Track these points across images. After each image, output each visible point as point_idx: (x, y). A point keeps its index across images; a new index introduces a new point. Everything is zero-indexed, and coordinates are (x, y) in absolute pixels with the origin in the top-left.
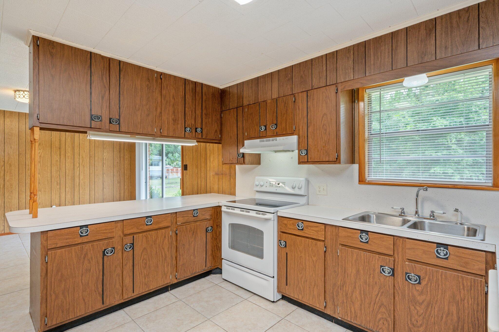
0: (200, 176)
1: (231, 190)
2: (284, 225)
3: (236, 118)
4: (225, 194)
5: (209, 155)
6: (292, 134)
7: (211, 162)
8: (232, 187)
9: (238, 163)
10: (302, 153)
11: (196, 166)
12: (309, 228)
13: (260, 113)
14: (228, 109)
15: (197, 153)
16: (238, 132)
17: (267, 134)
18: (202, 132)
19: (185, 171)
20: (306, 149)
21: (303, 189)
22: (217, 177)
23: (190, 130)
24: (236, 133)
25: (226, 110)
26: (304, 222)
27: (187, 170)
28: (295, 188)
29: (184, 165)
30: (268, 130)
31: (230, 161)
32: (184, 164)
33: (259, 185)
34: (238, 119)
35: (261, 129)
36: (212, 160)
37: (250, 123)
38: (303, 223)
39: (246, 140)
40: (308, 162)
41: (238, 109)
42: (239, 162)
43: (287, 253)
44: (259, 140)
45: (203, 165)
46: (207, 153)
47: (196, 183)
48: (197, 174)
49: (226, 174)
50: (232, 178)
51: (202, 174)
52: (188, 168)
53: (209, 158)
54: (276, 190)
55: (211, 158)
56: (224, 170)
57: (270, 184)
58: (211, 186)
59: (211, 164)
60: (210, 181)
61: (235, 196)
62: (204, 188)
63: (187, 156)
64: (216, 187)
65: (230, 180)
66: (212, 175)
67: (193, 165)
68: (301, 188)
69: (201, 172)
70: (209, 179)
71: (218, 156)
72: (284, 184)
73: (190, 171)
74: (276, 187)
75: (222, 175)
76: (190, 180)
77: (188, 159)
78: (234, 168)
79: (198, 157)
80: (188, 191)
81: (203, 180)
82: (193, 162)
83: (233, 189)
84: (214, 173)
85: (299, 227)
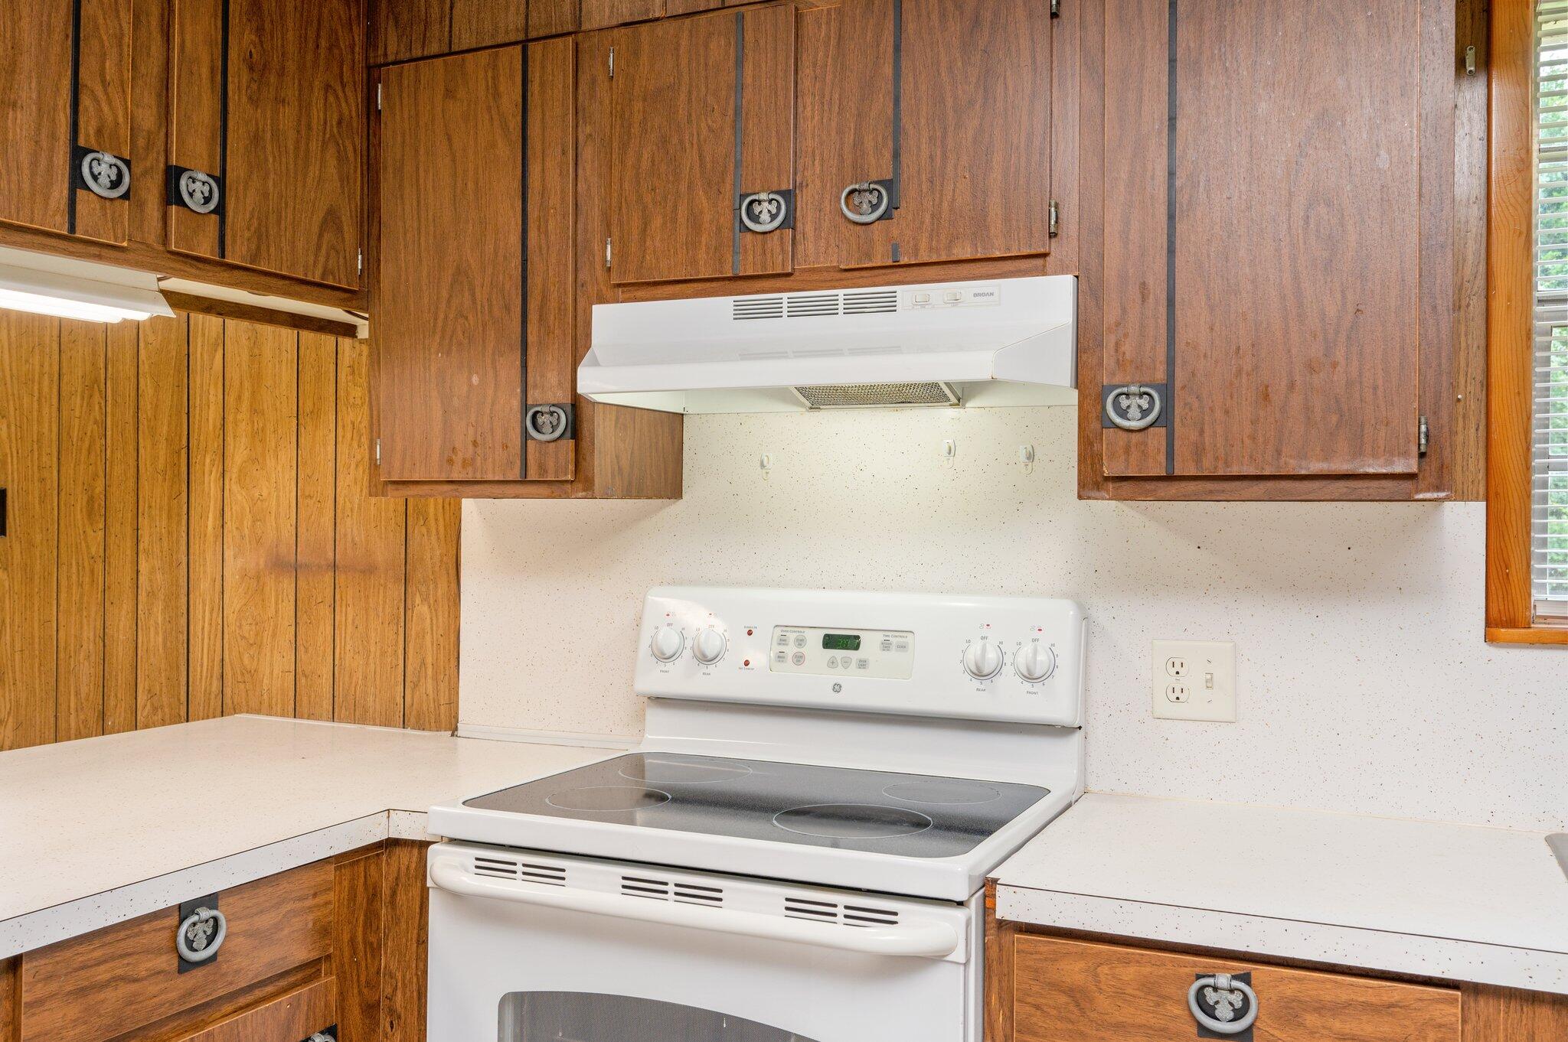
0: (127, 582)
1: (416, 685)
2: (1063, 999)
3: (515, 123)
4: (360, 715)
5: (213, 414)
6: (1034, 261)
7: (233, 473)
8: (423, 663)
9: (524, 481)
10: (1123, 413)
11: (91, 500)
12: (1311, 1019)
13: (739, 88)
14: (434, 48)
15: (97, 398)
16: (532, 234)
17: (800, 256)
18: (220, 210)
20: (1160, 375)
21: (1064, 681)
22: (288, 585)
23: (120, 175)
24: (515, 239)
25: (417, 52)
26: (1259, 972)
27: (3, 532)
28: (996, 673)
30: (807, 224)
31: (450, 461)
33: (687, 653)
34: (534, 130)
35: (755, 219)
36: (238, 453)
37: (645, 164)
38: (1246, 978)
39: (602, 300)
40: (1170, 478)
41: (536, 49)
42: (532, 475)
44: (725, 304)
45: (156, 492)
46: (196, 401)
47: (89, 634)
48: (101, 566)
49: (369, 570)
50: (425, 599)
51: (143, 566)
52: (17, 512)
53: (216, 444)
54: (837, 688)
55: (229, 439)
56: (355, 532)
57: (783, 641)
58: (226, 657)
59: (235, 488)
60: (220, 623)
61: (454, 731)
62: (163, 679)
63: (9, 427)
64: (271, 664)
65: (409, 613)
66: (244, 575)
67: (63, 494)
68: (1049, 674)
69: (141, 547)
70: (212, 601)
71: (302, 429)
72: (902, 647)
73: (31, 544)
74: (832, 663)
75: (328, 578)
76: (36, 614)
77: (14, 450)
78: (441, 522)
79: (109, 433)
80: (7, 694)
81: (158, 608)
82: (63, 470)
83: (430, 681)
84: (262, 562)
85: (1209, 1011)
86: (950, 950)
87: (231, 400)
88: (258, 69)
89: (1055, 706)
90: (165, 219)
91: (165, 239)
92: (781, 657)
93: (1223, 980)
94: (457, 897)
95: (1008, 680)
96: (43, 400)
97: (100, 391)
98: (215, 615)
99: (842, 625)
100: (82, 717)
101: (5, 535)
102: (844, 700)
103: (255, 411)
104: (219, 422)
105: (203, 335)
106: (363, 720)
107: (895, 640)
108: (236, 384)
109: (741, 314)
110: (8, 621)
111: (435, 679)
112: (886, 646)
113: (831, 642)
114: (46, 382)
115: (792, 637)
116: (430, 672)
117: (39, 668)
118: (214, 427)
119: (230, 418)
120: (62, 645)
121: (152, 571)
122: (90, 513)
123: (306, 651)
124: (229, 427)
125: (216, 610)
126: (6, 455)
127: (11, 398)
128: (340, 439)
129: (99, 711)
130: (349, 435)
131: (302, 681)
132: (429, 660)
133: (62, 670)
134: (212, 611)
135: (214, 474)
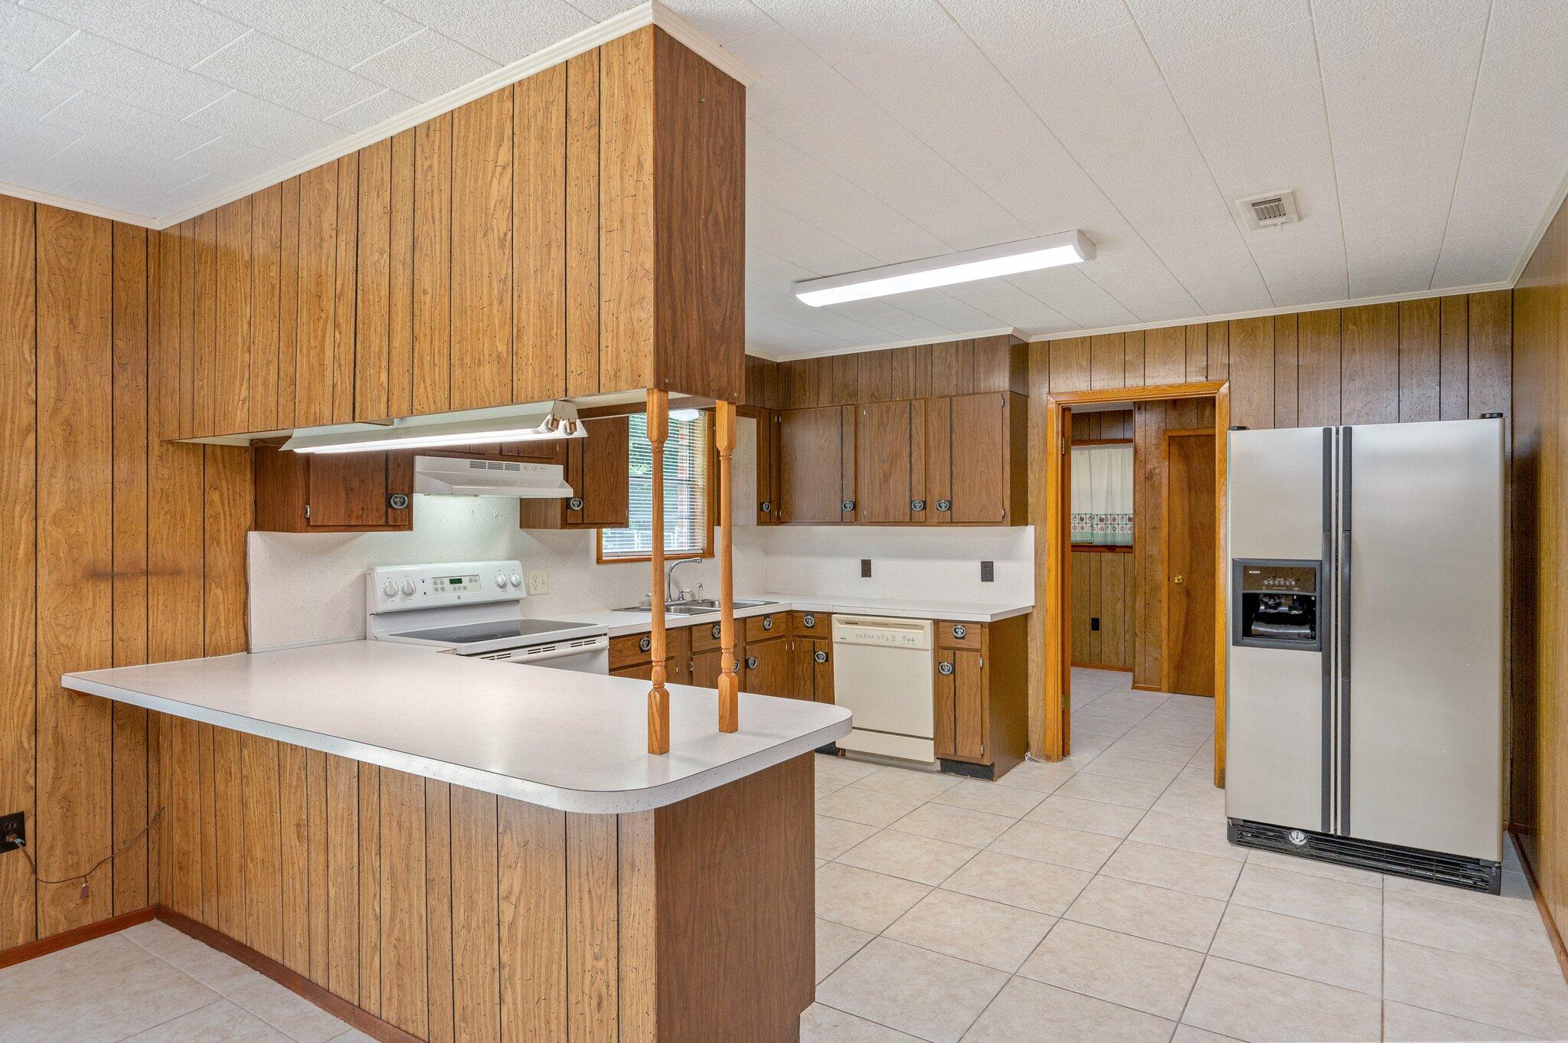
2: (618, 653)
4: (169, 655)
7: (47, 517)
9: (386, 525)
10: (574, 506)
21: (523, 585)
22: (104, 587)
28: (506, 585)
33: (400, 592)
36: (54, 503)
38: (648, 637)
40: (583, 523)
42: (391, 522)
44: (468, 461)
49: (177, 572)
50: (219, 585)
53: (29, 498)
54: (459, 598)
55: (41, 494)
56: (164, 552)
57: (435, 583)
58: (40, 640)
59: (50, 527)
60: (33, 617)
61: (250, 650)
64: (89, 638)
65: (207, 595)
66: (60, 584)
68: (519, 583)
70: (25, 604)
72: (476, 581)
74: (455, 589)
75: (145, 577)
78: (229, 544)
83: (223, 629)
84: (79, 575)
85: (643, 646)
86: (607, 646)
87: (44, 469)
92: (436, 589)
93: (645, 639)
95: (509, 587)
98: (27, 614)
99: (455, 575)
102: (463, 601)
103: (70, 477)
104: (31, 483)
105: (13, 422)
106: (173, 659)
107: (474, 578)
109: (472, 466)
111: (227, 627)
112: (471, 581)
113: (452, 582)
115: (438, 581)
116: (223, 624)
118: (26, 486)
119: (42, 482)
123: (122, 626)
124: (42, 486)
125: (28, 609)
128: (151, 498)
130: (158, 496)
131: (119, 645)
132: (222, 619)
134: (24, 610)
135: (25, 518)
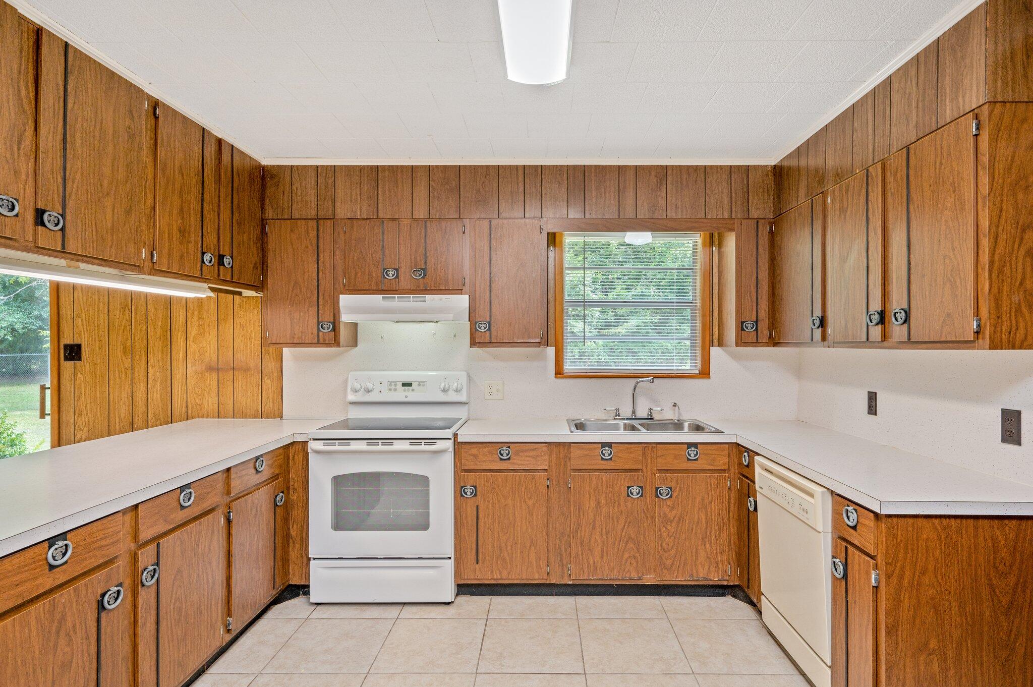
0: (143, 377)
1: (266, 405)
2: (472, 457)
3: (315, 242)
4: (244, 415)
5: (182, 319)
6: (459, 291)
7: (191, 338)
8: (268, 398)
9: (318, 343)
10: (480, 328)
11: (125, 348)
12: (521, 454)
13: (383, 241)
14: (286, 217)
15: (127, 311)
16: (321, 274)
17: (400, 285)
19: (68, 366)
20: (488, 320)
21: (464, 392)
22: (215, 375)
23: (211, 259)
24: (315, 274)
25: (280, 217)
26: (511, 446)
27: (80, 359)
28: (448, 390)
29: (66, 346)
30: (402, 278)
32: (67, 340)
33: (362, 390)
34: (321, 245)
35: (388, 275)
36: (193, 331)
37: (355, 258)
38: (509, 447)
39: (343, 294)
40: (490, 343)
41: (321, 222)
42: (321, 341)
43: (477, 506)
44: (380, 296)
45: (156, 345)
46: (174, 314)
47: (125, 395)
48: (130, 371)
49: (247, 369)
50: (269, 378)
51: (150, 370)
52: (87, 353)
53: (184, 328)
54: (406, 397)
55: (189, 327)
56: (242, 358)
57: (390, 385)
58: (189, 400)
59: (192, 343)
60: (186, 388)
61: (281, 417)
62: (160, 409)
63: (82, 321)
64: (208, 401)
65: (263, 383)
66: (196, 372)
67: (111, 346)
68: (461, 390)
69: (149, 364)
70: (182, 382)
71: (219, 324)
72: (424, 385)
73: (95, 364)
74: (405, 390)
75: (232, 371)
76: (98, 390)
77: (85, 329)
78: (274, 354)
79: (133, 324)
80: (83, 419)
81: (158, 386)
82: (111, 337)
83: (271, 403)
84: (204, 368)
85: (502, 455)
86: (449, 449)
87: (189, 314)
88: (239, 224)
89: (463, 398)
90: (219, 270)
91: (219, 275)
92: (390, 390)
93: (504, 448)
94: (318, 452)
95: (451, 392)
96: (100, 312)
97: (129, 309)
99: (407, 380)
100: (122, 425)
101: (81, 361)
102: (409, 399)
103: (199, 318)
104: (185, 322)
106: (246, 417)
107: (422, 383)
108: (192, 308)
109: (384, 300)
110: (83, 392)
111: (273, 402)
112: (419, 385)
113: (404, 385)
114: (101, 305)
115: (393, 384)
116: (271, 400)
117: (100, 409)
118: (182, 323)
119: (189, 321)
120: (111, 399)
121: (155, 372)
122: (125, 352)
123: (223, 396)
124: (189, 323)
125: (184, 384)
126: (81, 331)
127: (83, 311)
128: (235, 328)
129: (130, 422)
130: (239, 327)
131: (221, 406)
132: (271, 397)
133: (111, 408)
134: (182, 385)
135: (182, 339)
